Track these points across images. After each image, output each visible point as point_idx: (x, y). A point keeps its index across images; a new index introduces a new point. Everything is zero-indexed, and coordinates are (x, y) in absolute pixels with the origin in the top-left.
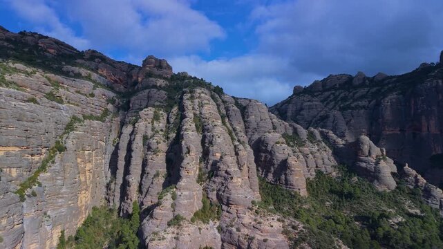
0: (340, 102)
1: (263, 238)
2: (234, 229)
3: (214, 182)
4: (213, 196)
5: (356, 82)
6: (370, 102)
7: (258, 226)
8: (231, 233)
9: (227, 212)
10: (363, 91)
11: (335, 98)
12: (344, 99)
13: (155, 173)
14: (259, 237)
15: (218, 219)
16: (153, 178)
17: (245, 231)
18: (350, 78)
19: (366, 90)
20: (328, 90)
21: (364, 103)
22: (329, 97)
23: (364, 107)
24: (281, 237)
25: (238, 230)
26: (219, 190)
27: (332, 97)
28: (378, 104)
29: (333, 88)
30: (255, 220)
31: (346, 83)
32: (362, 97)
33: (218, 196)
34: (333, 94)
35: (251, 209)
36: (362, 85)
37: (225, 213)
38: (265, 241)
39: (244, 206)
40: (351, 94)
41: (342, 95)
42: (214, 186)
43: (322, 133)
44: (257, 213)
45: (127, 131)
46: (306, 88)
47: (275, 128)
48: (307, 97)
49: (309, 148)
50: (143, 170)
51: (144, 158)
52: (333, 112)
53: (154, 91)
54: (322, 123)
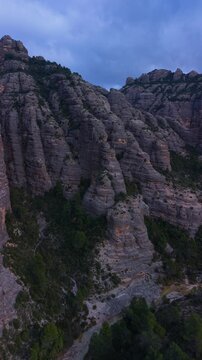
0: (167, 95)
1: (188, 207)
2: (162, 201)
3: (127, 164)
4: (129, 175)
5: (176, 78)
7: (181, 197)
8: (159, 204)
9: (147, 187)
10: (182, 86)
11: (163, 90)
12: (169, 91)
13: (64, 155)
14: (185, 206)
15: (141, 193)
16: (64, 161)
17: (170, 202)
18: (171, 75)
19: (185, 85)
20: (155, 83)
21: (186, 96)
22: (157, 89)
23: (187, 100)
25: (165, 201)
26: (134, 170)
27: (160, 90)
29: (158, 81)
30: (176, 193)
31: (167, 78)
32: (183, 91)
33: (134, 175)
34: (160, 86)
35: (169, 185)
36: (181, 81)
37: (145, 189)
39: (161, 182)
40: (174, 88)
41: (167, 88)
42: (127, 167)
43: (168, 121)
44: (174, 187)
45: (14, 114)
46: (136, 80)
47: (134, 115)
48: (140, 88)
49: (162, 132)
50: (45, 152)
51: (43, 141)
52: (168, 103)
53: (24, 75)
54: (159, 111)
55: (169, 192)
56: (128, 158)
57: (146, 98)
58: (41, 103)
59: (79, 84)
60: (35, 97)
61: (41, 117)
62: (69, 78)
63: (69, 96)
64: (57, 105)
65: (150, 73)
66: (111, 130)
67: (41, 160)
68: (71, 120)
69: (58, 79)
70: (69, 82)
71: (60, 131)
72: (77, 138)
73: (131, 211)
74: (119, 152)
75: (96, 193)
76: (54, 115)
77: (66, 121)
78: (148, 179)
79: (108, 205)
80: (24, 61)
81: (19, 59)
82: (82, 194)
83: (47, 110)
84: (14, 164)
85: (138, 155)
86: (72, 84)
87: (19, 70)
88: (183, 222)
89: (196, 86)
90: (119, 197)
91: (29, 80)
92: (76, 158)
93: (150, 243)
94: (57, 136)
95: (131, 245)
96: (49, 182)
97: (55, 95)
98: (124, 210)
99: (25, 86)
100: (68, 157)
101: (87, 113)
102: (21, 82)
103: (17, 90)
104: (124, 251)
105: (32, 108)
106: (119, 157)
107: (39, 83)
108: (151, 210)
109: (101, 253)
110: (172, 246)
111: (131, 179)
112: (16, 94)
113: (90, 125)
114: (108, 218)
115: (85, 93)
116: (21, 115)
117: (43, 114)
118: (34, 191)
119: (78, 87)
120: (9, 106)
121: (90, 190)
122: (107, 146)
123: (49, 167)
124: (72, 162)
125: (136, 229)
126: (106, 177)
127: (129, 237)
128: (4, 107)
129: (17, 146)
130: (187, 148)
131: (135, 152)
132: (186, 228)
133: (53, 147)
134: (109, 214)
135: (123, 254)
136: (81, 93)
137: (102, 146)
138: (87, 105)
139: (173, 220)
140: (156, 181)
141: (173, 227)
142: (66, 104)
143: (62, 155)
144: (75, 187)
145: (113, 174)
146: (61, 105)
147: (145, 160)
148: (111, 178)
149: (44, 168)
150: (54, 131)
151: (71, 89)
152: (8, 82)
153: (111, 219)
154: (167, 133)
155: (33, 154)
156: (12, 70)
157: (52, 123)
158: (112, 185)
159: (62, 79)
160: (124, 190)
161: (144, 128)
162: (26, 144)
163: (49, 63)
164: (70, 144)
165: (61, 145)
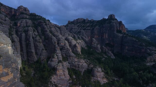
0: (82, 27)
1: (82, 64)
2: (74, 63)
3: (64, 51)
4: (64, 55)
5: (86, 21)
6: (91, 28)
7: (80, 61)
8: (73, 64)
9: (70, 59)
10: (88, 24)
11: (81, 26)
12: (83, 26)
13: (42, 49)
14: (81, 64)
15: (68, 61)
16: (42, 51)
17: (76, 63)
18: (84, 20)
19: (89, 24)
20: (78, 23)
21: (89, 28)
22: (79, 25)
23: (89, 29)
24: (85, 64)
25: (75, 63)
26: (66, 53)
27: (80, 26)
28: (93, 29)
29: (80, 23)
30: (78, 60)
32: (88, 26)
33: (66, 55)
34: (80, 24)
35: (76, 58)
36: (88, 23)
37: (69, 59)
38: (82, 65)
39: (74, 57)
40: (85, 25)
41: (83, 25)
42: (64, 52)
43: (81, 37)
44: (78, 58)
45: (24, 34)
46: (72, 22)
47: (69, 35)
48: (73, 25)
49: (79, 41)
50: (35, 48)
51: (34, 44)
52: (82, 31)
53: (28, 20)
54: (79, 34)
55: (76, 60)
56: (64, 49)
57: (75, 29)
58: (34, 31)
59: (49, 25)
60: (32, 29)
61: (34, 36)
62: (45, 22)
63: (45, 29)
64: (40, 31)
65: (77, 20)
66: (59, 40)
67: (33, 51)
68: (45, 37)
69: (41, 22)
70: (45, 24)
71: (41, 40)
72: (47, 43)
73: (63, 66)
74: (61, 47)
75: (52, 61)
76: (39, 35)
77: (43, 37)
78: (70, 56)
79: (56, 64)
80: (28, 15)
81: (26, 14)
82: (47, 62)
83: (36, 33)
84: (23, 52)
85: (67, 48)
86: (46, 25)
87: (26, 18)
88: (80, 69)
89: (93, 25)
90: (60, 62)
91: (30, 22)
92: (46, 50)
93: (68, 75)
94: (39, 42)
95: (62, 76)
96: (36, 59)
97: (40, 28)
98: (61, 65)
99: (28, 24)
100: (43, 49)
101: (51, 35)
102: (26, 23)
103: (25, 25)
104: (60, 78)
105: (31, 32)
106: (61, 50)
107: (34, 23)
108: (70, 66)
109: (52, 79)
110: (75, 76)
111: (65, 56)
112: (25, 27)
113: (51, 39)
114: (55, 68)
115: (50, 28)
116: (26, 35)
117: (35, 35)
118: (30, 62)
119: (48, 26)
120: (21, 31)
121: (50, 60)
122: (57, 46)
123: (36, 53)
124: (44, 51)
125: (64, 71)
126: (56, 56)
127: (62, 73)
128: (20, 31)
129: (24, 46)
130: (87, 46)
131: (66, 47)
132: (81, 71)
133: (38, 46)
134: (56, 67)
135: (59, 78)
136: (49, 28)
137: (55, 45)
138: (51, 32)
139: (77, 69)
140: (72, 57)
141: (77, 71)
142: (44, 32)
143: (41, 49)
144: (45, 60)
145: (58, 55)
146: (41, 31)
147: (69, 50)
148: (57, 56)
149: (34, 53)
150: (38, 41)
151: (45, 26)
152: (21, 22)
153: (56, 68)
154: (80, 41)
155: (30, 49)
156: (23, 18)
157: (38, 38)
158: (58, 58)
159: (42, 22)
160: (61, 59)
161: (72, 40)
162: (28, 45)
163: (38, 16)
164: (44, 45)
165: (41, 46)
